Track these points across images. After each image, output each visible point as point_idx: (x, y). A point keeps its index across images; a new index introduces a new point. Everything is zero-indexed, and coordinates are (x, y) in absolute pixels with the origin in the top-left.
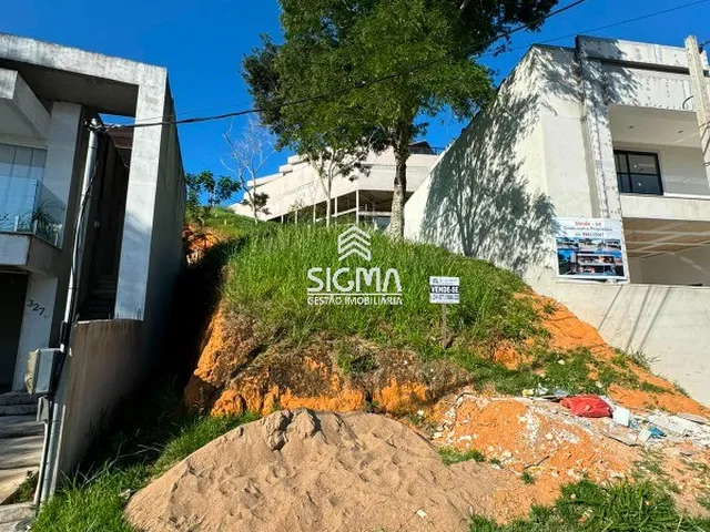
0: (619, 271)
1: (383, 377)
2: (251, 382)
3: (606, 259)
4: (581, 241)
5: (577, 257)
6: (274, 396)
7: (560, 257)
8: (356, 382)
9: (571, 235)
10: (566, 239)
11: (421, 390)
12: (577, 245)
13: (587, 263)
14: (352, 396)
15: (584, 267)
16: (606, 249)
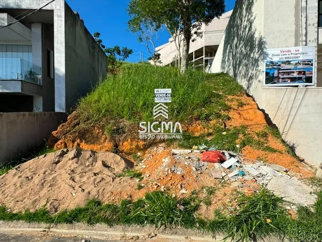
0: (309, 80)
1: (126, 137)
2: (70, 137)
3: (300, 73)
4: (283, 63)
5: (279, 73)
6: (78, 143)
7: (267, 74)
8: (112, 139)
9: (275, 59)
10: (272, 62)
11: (141, 143)
12: (280, 65)
13: (285, 76)
14: (108, 145)
15: (283, 78)
16: (301, 66)
